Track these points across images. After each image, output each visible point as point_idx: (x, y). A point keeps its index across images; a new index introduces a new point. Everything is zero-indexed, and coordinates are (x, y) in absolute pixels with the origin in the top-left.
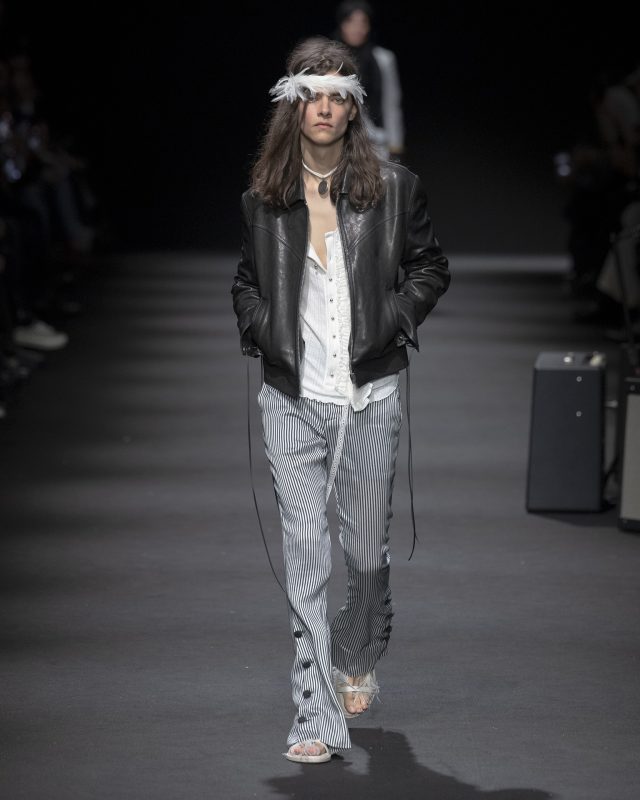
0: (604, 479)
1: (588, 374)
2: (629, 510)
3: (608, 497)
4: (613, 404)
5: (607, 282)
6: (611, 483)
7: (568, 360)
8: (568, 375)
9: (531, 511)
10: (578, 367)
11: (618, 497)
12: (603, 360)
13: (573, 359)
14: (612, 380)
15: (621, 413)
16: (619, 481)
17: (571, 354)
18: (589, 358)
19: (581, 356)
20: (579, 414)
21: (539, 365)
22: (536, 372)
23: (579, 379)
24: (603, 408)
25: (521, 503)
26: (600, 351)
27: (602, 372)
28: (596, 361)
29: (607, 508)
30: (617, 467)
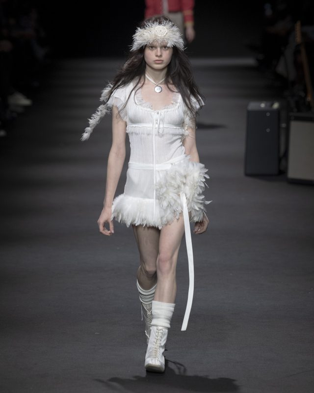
0: (280, 160)
1: (272, 112)
2: (292, 174)
3: (282, 168)
5: (281, 69)
6: (283, 162)
7: (263, 105)
8: (262, 112)
9: (247, 175)
10: (268, 108)
11: (287, 168)
12: (279, 105)
13: (266, 105)
14: (283, 115)
15: (288, 129)
16: (287, 161)
17: (264, 103)
18: (272, 105)
19: (269, 104)
20: (268, 130)
21: (249, 108)
22: (248, 111)
23: (268, 114)
24: (279, 127)
26: (277, 101)
27: (278, 111)
28: (276, 106)
29: (281, 173)
30: (286, 154)
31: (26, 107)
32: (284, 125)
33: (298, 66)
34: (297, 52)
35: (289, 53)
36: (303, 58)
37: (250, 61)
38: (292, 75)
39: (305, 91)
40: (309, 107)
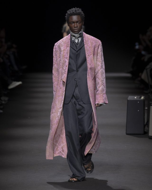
0: (145, 126)
1: (140, 101)
3: (146, 131)
4: (146, 108)
6: (146, 127)
7: (135, 98)
8: (136, 101)
9: (127, 134)
10: (138, 99)
11: (148, 131)
12: (144, 98)
13: (137, 97)
14: (146, 103)
15: (149, 110)
16: (148, 127)
17: (136, 96)
19: (139, 97)
20: (138, 111)
21: (128, 99)
22: (128, 100)
23: (138, 102)
24: (144, 109)
25: (125, 132)
26: (143, 96)
27: (144, 100)
28: (142, 98)
29: (146, 133)
37: (129, 75)
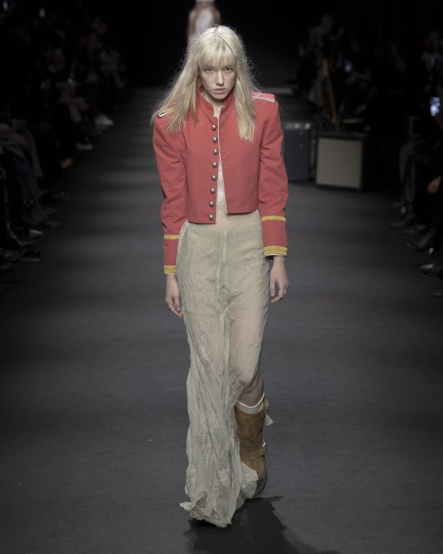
0: (310, 170)
1: (305, 131)
2: (322, 179)
3: (311, 176)
5: (312, 97)
6: (313, 171)
7: (297, 126)
8: (296, 132)
10: (301, 128)
11: (315, 176)
12: (310, 126)
14: (313, 133)
15: (316, 146)
16: (316, 170)
17: (298, 123)
18: (304, 124)
19: (301, 125)
20: (301, 146)
21: (287, 128)
23: (301, 133)
24: (310, 143)
26: (308, 123)
27: (309, 131)
28: (308, 126)
29: (311, 180)
30: (315, 166)
31: (109, 127)
32: (313, 142)
33: (325, 94)
34: (324, 84)
35: (318, 84)
36: (330, 88)
38: (320, 102)
39: (331, 114)
40: (333, 127)
